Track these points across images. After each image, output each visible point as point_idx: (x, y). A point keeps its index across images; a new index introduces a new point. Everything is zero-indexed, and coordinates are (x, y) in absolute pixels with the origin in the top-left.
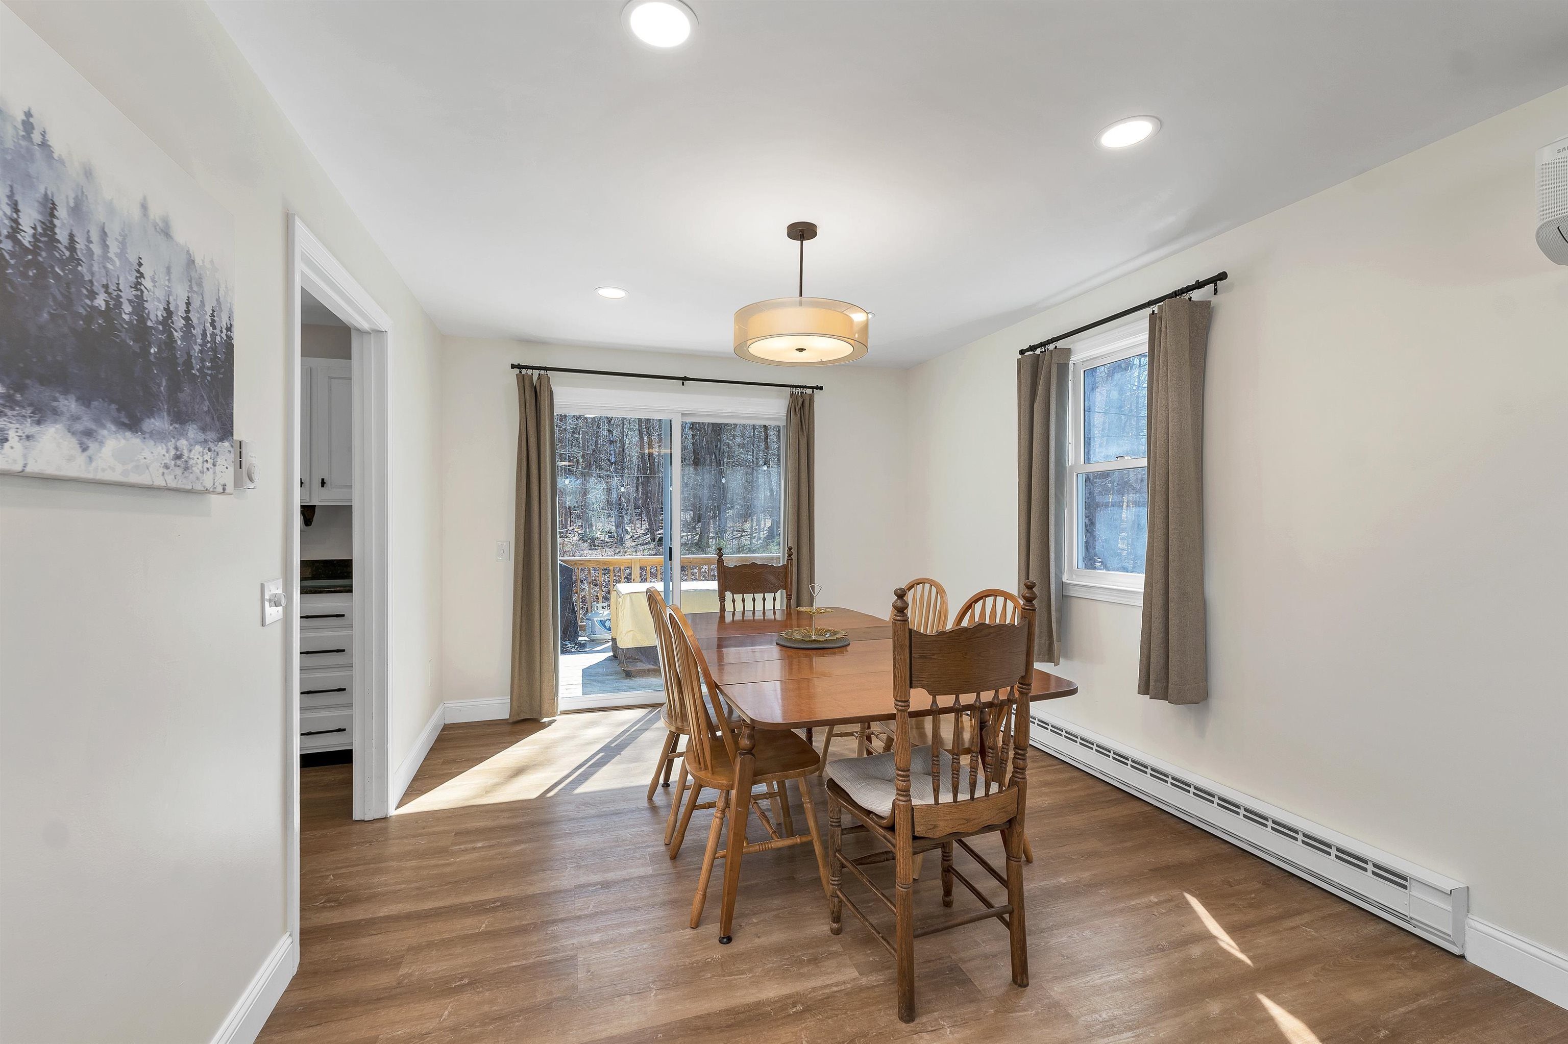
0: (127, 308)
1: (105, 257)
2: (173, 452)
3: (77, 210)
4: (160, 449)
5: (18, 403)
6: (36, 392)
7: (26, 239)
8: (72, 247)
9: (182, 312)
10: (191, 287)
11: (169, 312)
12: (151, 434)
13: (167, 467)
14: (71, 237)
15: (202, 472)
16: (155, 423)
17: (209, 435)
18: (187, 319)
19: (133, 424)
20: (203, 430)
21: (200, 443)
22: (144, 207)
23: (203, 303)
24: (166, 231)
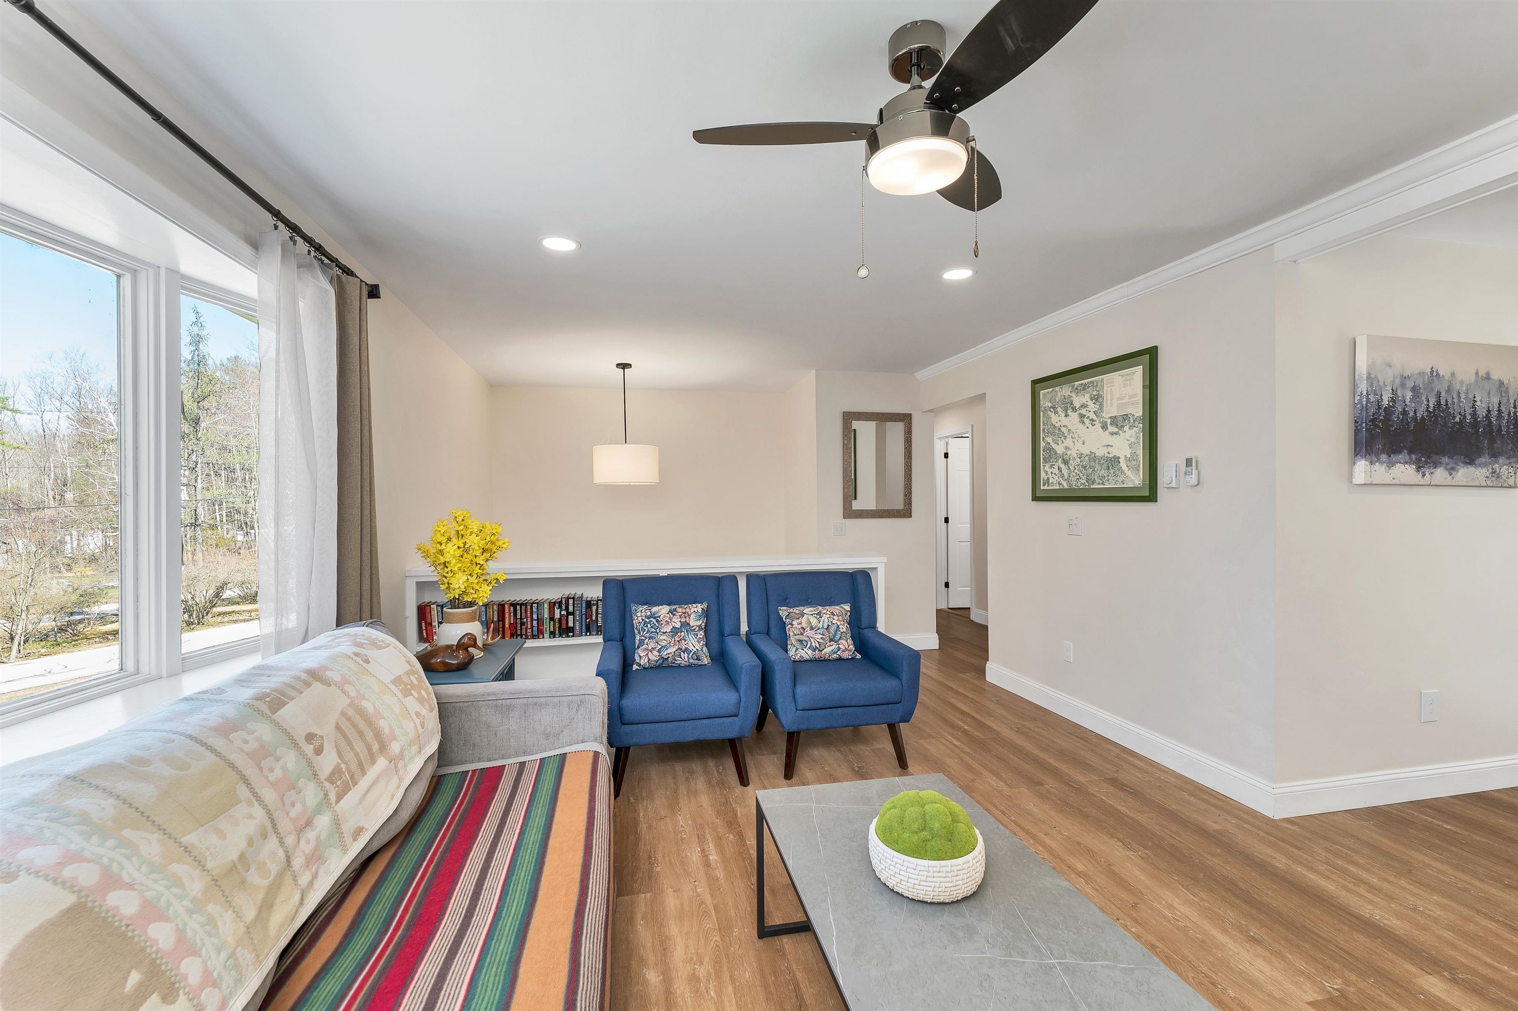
0: (1469, 417)
1: (1460, 401)
2: (1490, 471)
3: (1449, 391)
4: (1484, 470)
5: (1429, 463)
6: (1435, 458)
7: (1431, 409)
8: (1447, 404)
9: (1496, 408)
10: (1501, 395)
11: (1489, 411)
12: (1480, 465)
13: (1487, 477)
14: (1447, 401)
15: (1507, 478)
16: (1482, 460)
17: (1512, 460)
18: (1499, 410)
19: (1470, 461)
20: (1508, 458)
21: (1507, 465)
22: (1477, 373)
23: (1508, 400)
24: (1488, 377)
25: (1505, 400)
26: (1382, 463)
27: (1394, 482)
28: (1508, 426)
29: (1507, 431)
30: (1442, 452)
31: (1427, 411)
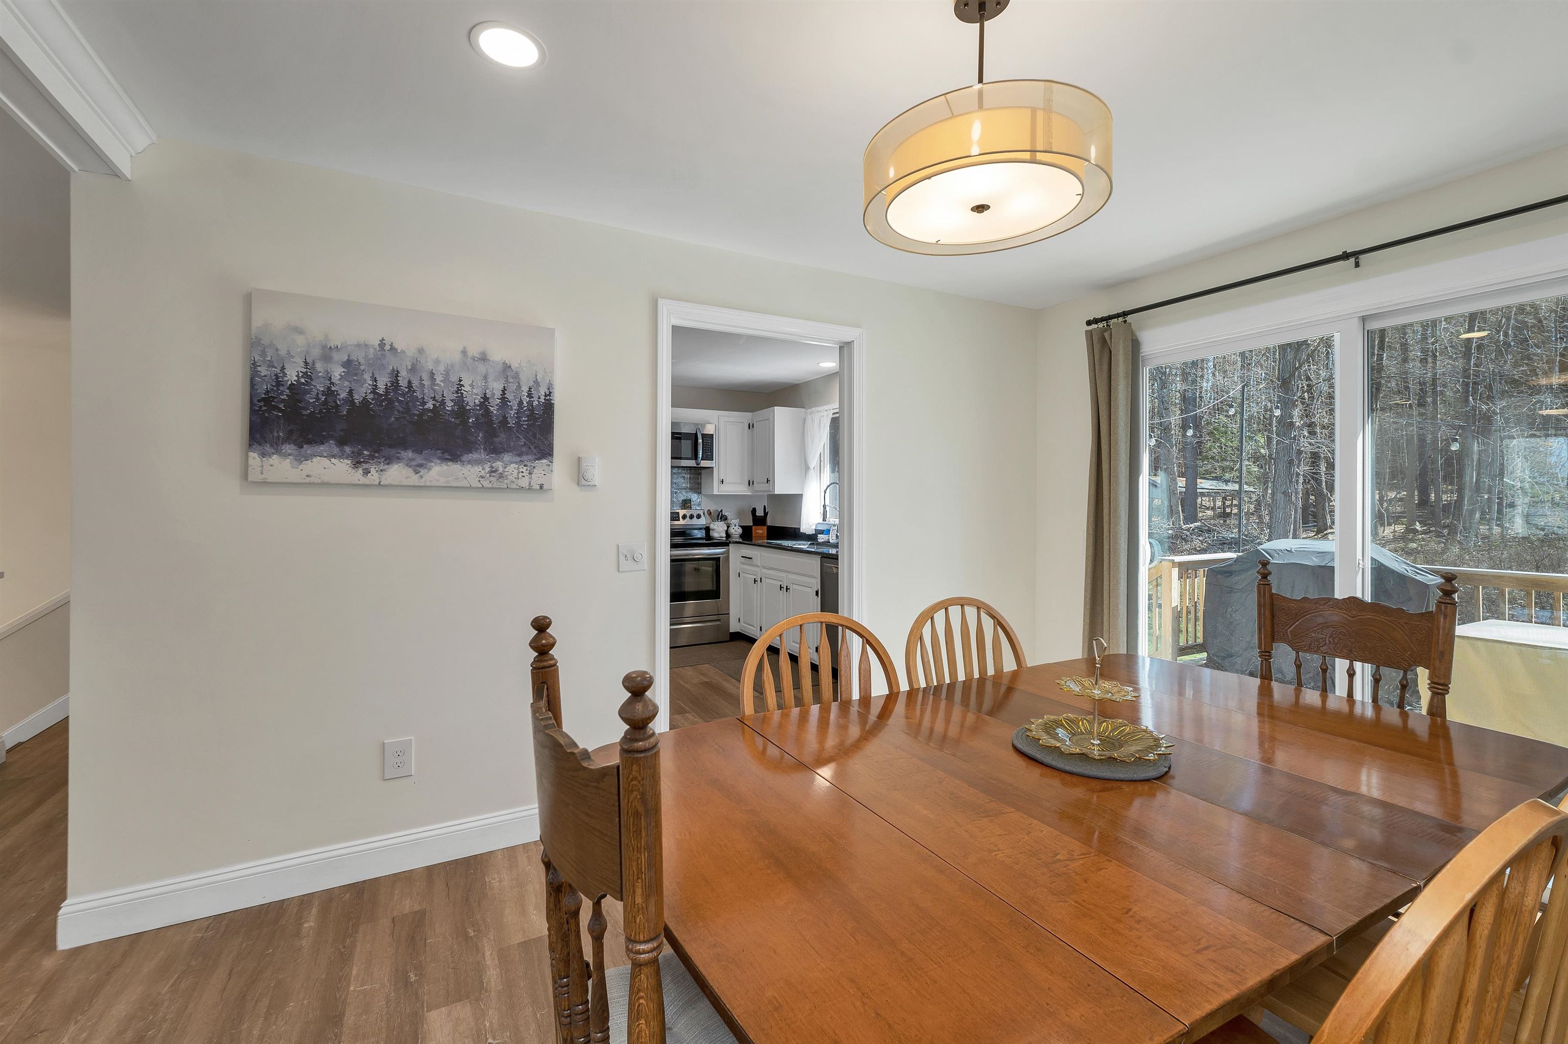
0: (449, 404)
1: (433, 384)
2: (488, 469)
3: (412, 369)
4: (477, 468)
5: (376, 457)
6: (386, 451)
7: (381, 391)
8: (409, 386)
9: (499, 396)
10: (508, 380)
11: (485, 398)
12: (469, 462)
13: (482, 477)
14: (410, 382)
15: (518, 479)
16: (475, 456)
17: (525, 458)
18: (503, 398)
19: (454, 457)
20: (519, 455)
21: (516, 463)
22: (464, 352)
23: (519, 387)
24: (484, 358)
25: (512, 387)
26: (286, 455)
27: (308, 480)
28: (518, 418)
29: (518, 424)
30: (404, 444)
31: (374, 392)
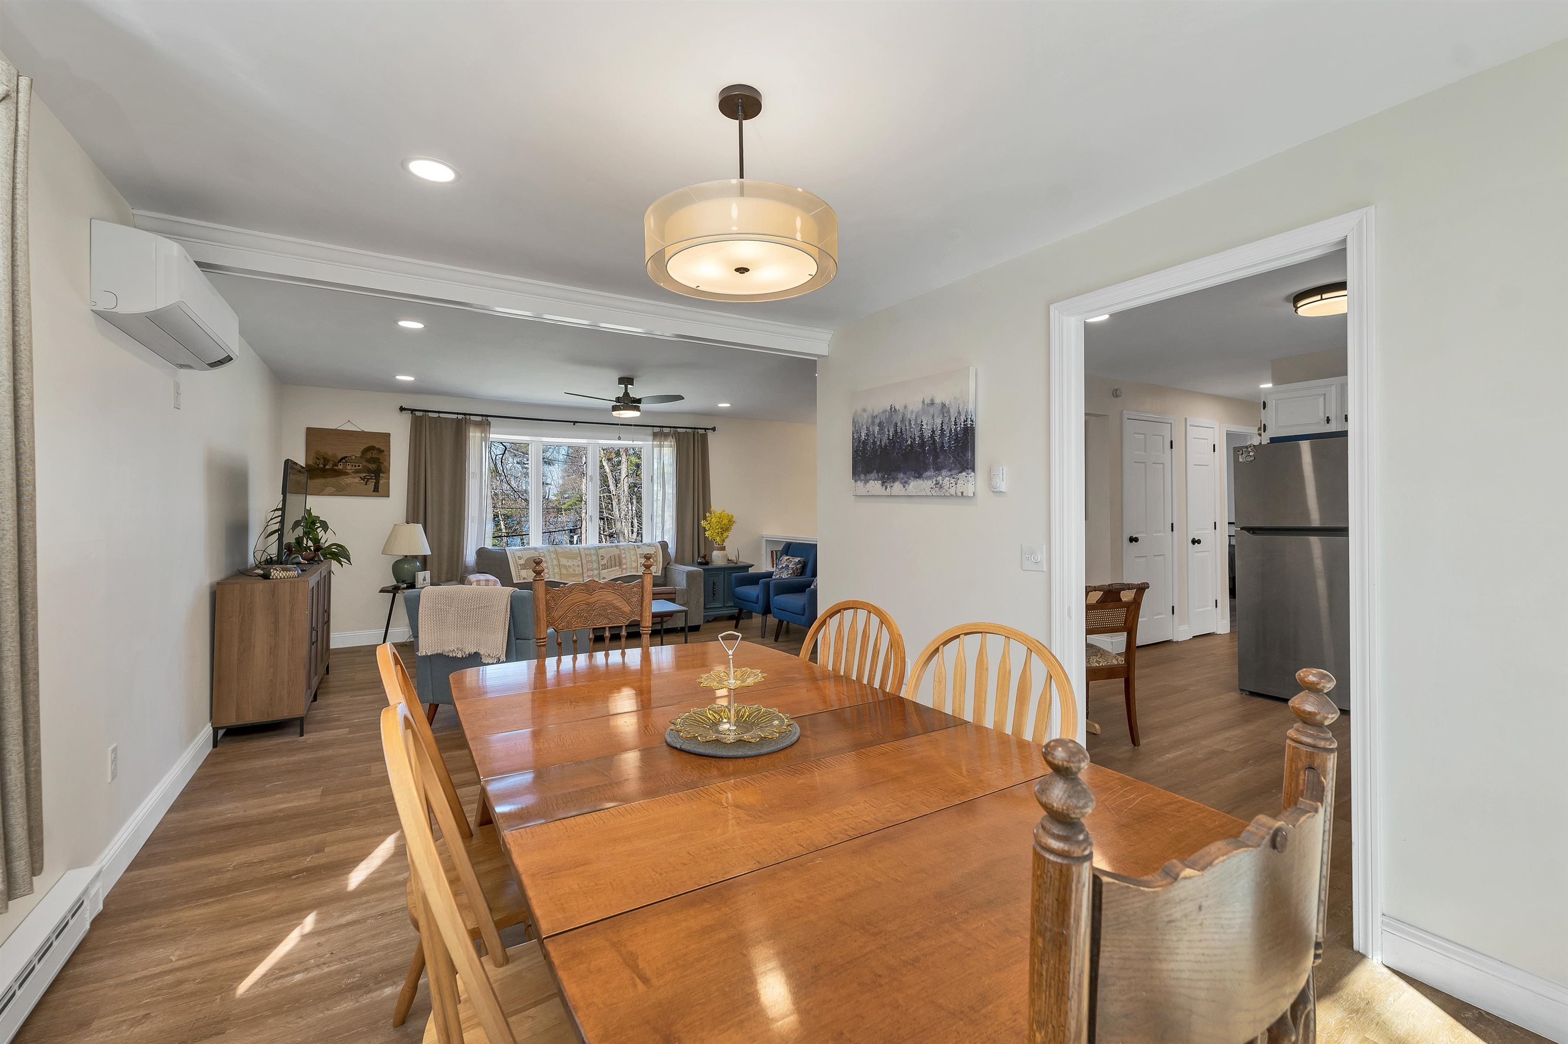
0: (917, 439)
1: (911, 427)
2: (934, 482)
3: (903, 421)
4: (930, 482)
6: (893, 474)
7: (891, 437)
8: (901, 432)
9: (939, 428)
10: (943, 416)
11: (933, 432)
12: (926, 478)
13: (932, 488)
14: (901, 429)
15: (949, 488)
16: (928, 473)
17: (953, 472)
18: (942, 430)
19: (919, 476)
20: (950, 470)
21: (948, 476)
22: (923, 402)
23: (950, 419)
24: (932, 403)
25: (946, 420)
26: (861, 481)
27: (868, 494)
28: (949, 442)
29: (950, 447)
30: (898, 469)
31: (888, 439)
